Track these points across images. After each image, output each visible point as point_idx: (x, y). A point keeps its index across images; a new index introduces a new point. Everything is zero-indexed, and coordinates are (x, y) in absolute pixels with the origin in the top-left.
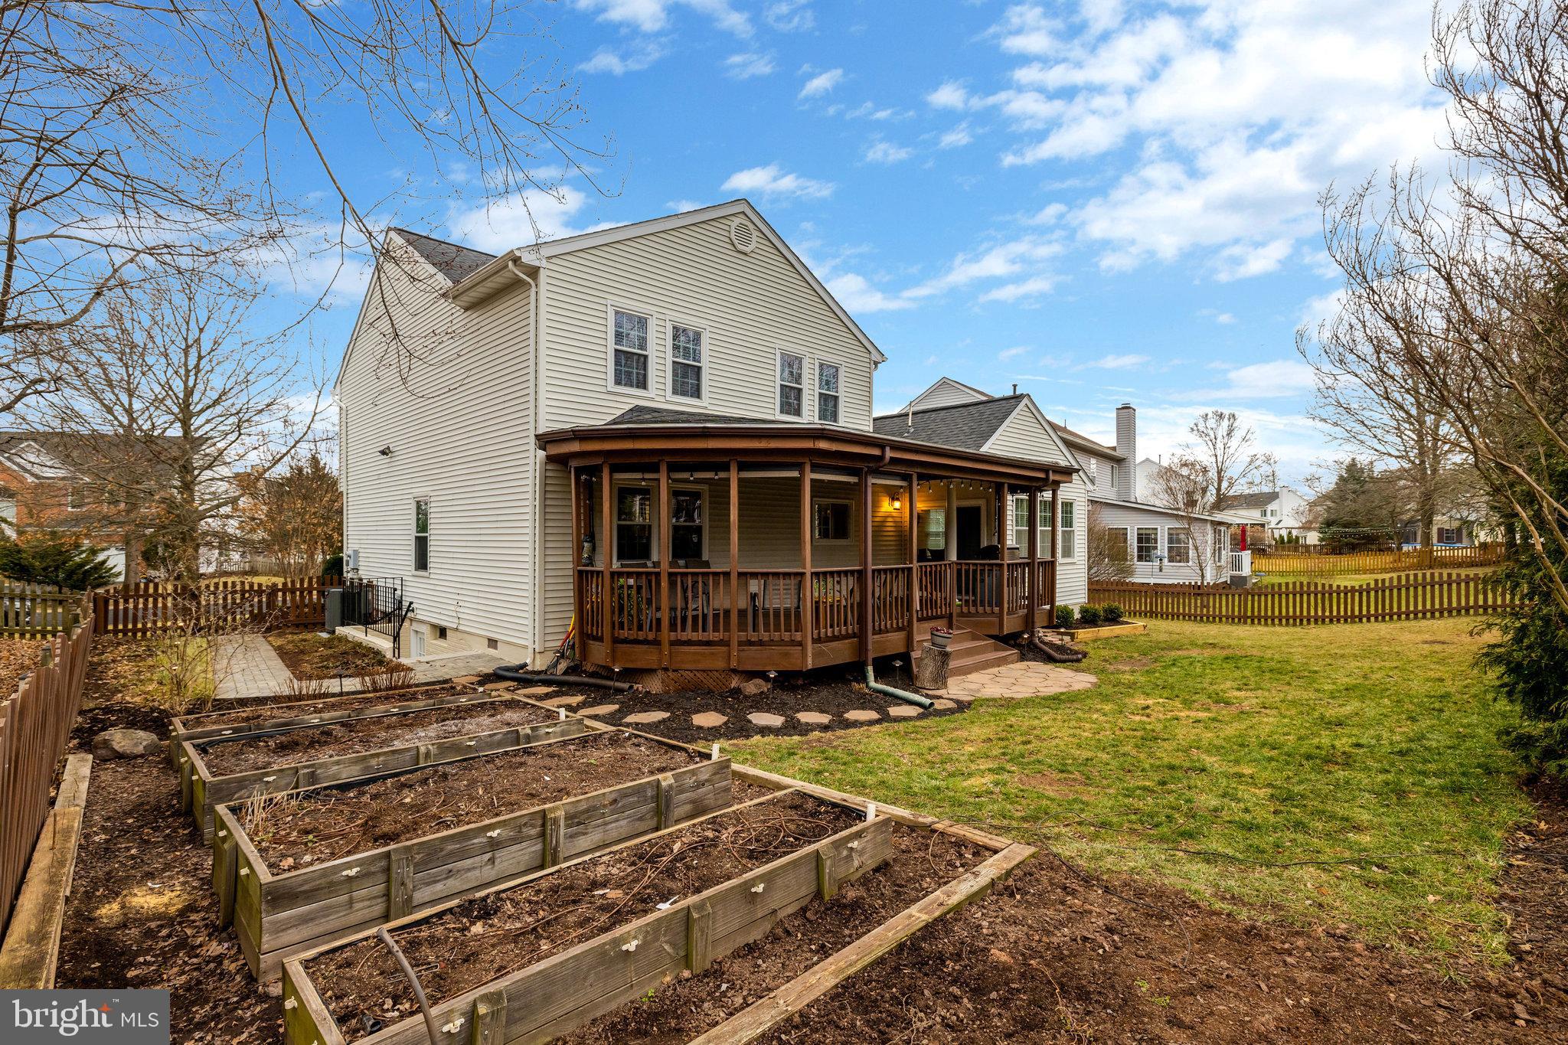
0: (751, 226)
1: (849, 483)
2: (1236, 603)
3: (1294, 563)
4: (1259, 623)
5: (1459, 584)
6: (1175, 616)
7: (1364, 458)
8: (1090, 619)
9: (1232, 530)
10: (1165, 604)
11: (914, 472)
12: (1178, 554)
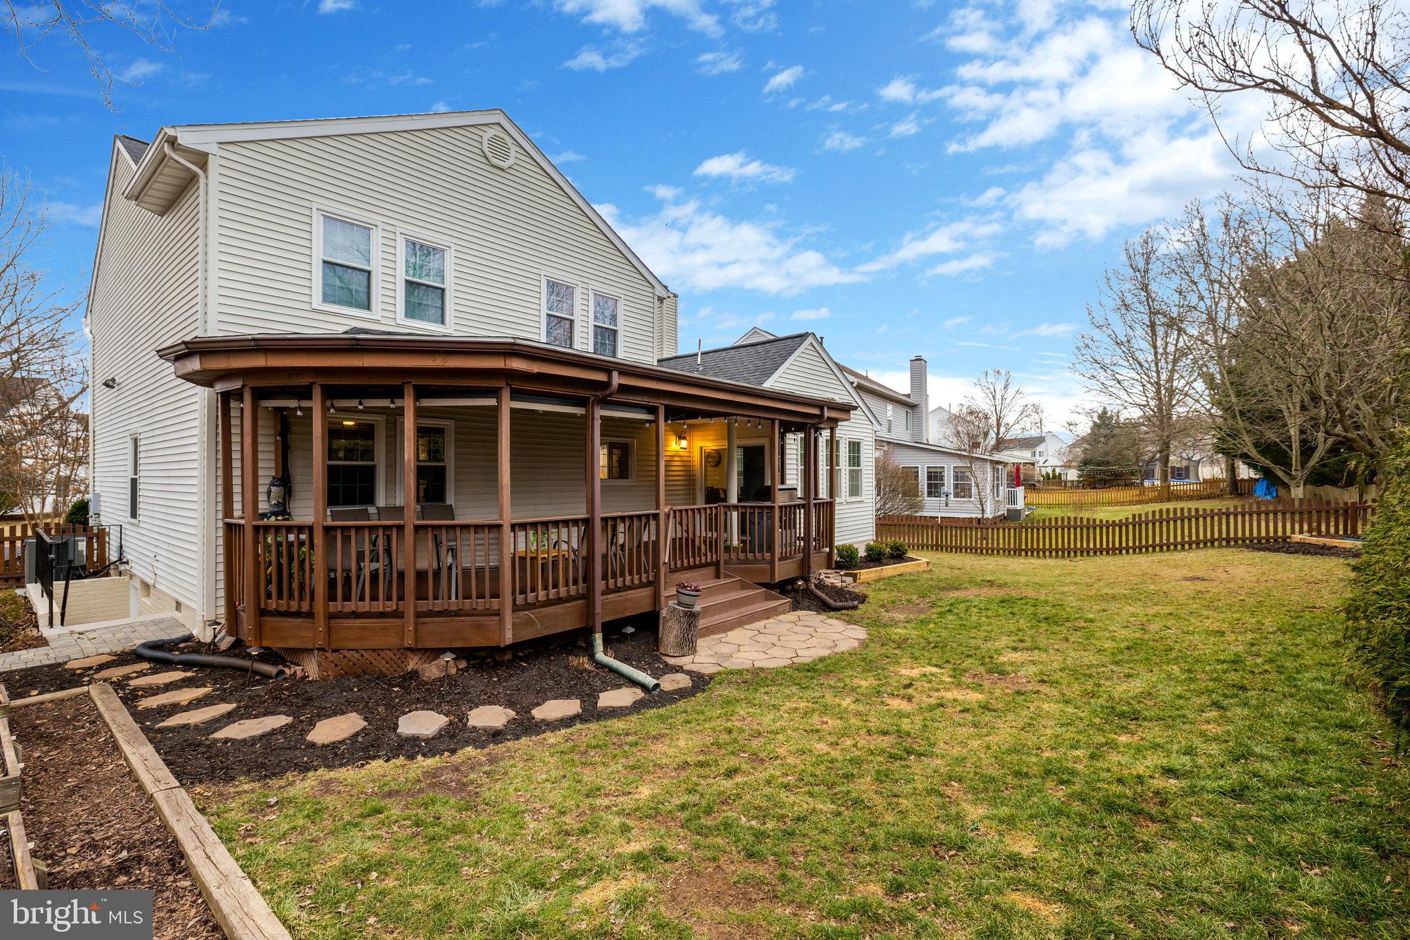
0: (509, 140)
1: (574, 415)
2: (1012, 535)
3: (1061, 497)
4: (1032, 555)
5: (1205, 518)
6: (958, 549)
7: (1113, 406)
8: (875, 557)
9: (1009, 468)
10: (948, 537)
11: (661, 403)
12: (962, 490)
